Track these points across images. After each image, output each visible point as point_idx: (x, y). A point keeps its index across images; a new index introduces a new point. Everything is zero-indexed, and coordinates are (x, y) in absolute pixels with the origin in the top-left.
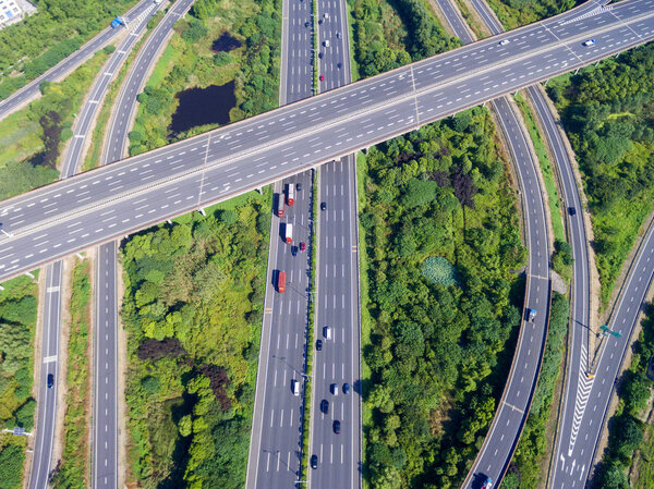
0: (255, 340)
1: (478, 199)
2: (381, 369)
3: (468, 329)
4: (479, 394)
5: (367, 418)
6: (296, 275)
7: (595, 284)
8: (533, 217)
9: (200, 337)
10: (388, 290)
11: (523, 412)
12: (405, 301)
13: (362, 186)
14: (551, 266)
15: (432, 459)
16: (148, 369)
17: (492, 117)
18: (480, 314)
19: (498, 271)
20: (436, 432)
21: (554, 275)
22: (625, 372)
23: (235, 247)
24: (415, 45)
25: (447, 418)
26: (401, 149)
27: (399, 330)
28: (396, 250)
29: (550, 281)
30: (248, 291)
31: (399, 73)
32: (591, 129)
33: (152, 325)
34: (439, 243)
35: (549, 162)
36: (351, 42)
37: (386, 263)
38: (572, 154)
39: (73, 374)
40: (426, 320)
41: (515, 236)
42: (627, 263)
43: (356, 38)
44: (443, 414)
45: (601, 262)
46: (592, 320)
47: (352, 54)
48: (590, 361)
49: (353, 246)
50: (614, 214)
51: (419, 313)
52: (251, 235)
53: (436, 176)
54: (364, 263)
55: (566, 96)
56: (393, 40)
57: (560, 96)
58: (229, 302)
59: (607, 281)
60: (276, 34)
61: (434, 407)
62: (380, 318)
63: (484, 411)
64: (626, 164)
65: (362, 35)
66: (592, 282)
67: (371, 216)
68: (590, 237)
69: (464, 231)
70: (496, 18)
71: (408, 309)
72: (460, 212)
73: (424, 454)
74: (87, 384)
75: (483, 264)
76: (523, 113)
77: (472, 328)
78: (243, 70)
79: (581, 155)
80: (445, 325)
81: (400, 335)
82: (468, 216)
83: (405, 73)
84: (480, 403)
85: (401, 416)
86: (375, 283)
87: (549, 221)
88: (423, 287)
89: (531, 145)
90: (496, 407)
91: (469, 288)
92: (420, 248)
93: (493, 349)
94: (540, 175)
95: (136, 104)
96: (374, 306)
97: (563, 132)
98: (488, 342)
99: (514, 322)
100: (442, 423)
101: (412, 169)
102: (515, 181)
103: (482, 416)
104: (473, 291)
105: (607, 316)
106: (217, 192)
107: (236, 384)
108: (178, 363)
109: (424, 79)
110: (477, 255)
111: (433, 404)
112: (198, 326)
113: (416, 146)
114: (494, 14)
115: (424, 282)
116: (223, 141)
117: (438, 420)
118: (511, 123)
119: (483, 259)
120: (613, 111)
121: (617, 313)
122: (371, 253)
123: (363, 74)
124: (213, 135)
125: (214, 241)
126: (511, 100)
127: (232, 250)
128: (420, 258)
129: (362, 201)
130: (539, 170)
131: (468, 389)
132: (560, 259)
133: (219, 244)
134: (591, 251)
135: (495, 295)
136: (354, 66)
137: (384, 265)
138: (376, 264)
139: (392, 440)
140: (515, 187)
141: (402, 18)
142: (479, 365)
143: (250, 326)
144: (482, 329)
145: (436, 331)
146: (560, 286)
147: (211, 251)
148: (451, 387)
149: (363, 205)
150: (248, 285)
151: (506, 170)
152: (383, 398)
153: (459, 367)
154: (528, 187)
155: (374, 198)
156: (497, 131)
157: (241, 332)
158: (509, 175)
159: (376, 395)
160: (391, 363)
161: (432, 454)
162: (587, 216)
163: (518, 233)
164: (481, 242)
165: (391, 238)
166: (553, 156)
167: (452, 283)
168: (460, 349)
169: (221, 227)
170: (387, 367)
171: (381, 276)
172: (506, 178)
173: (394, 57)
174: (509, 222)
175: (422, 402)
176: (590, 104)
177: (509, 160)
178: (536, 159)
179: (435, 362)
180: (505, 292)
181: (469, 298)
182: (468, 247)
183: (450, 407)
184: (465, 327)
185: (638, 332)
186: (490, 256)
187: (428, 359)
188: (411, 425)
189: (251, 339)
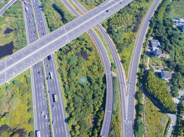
0: (32, 117)
2: (71, 113)
3: (94, 94)
4: (100, 111)
5: (70, 129)
6: (41, 94)
7: (124, 71)
8: (104, 58)
9: (14, 122)
10: (69, 90)
11: (111, 112)
12: (75, 91)
13: (57, 62)
14: (111, 70)
15: (90, 134)
17: (89, 34)
18: (96, 88)
19: (99, 75)
20: (91, 126)
21: (112, 72)
22: (136, 92)
23: (20, 91)
24: (64, 20)
25: (93, 121)
26: (66, 49)
27: (74, 100)
28: (70, 78)
29: (112, 74)
30: (27, 103)
31: (61, 28)
32: (114, 32)
34: (81, 72)
35: (106, 43)
36: (46, 23)
37: (68, 82)
38: (111, 40)
40: (82, 95)
41: (101, 65)
42: (130, 64)
43: (47, 21)
45: (124, 65)
46: (124, 81)
47: (47, 26)
48: (126, 92)
49: (57, 80)
50: (125, 52)
51: (79, 93)
52: (26, 85)
53: (77, 54)
54: (61, 84)
55: (107, 25)
56: (58, 20)
57: (105, 25)
58: (21, 108)
59: (126, 70)
60: (23, 25)
61: (89, 120)
62: (69, 98)
63: (102, 115)
64: (125, 39)
65: (49, 20)
67: (61, 70)
68: (120, 60)
69: (88, 67)
70: (85, 9)
71: (76, 93)
72: (86, 62)
73: (88, 133)
75: (94, 74)
76: (97, 32)
77: (94, 93)
78: (15, 38)
79: (113, 39)
80: (87, 95)
82: (88, 63)
83: (63, 28)
85: (80, 125)
86: (65, 88)
87: (108, 58)
88: (79, 86)
89: (100, 40)
90: (104, 113)
92: (76, 75)
93: (101, 97)
94: (104, 47)
96: (66, 95)
97: (108, 35)
98: (100, 95)
99: (105, 88)
101: (69, 54)
102: (98, 50)
103: (101, 117)
104: (93, 83)
105: (128, 79)
106: (11, 76)
107: (28, 132)
108: (8, 132)
109: (68, 29)
110: (92, 72)
111: (88, 117)
112: (12, 119)
113: (70, 48)
114: (84, 8)
115: (79, 84)
116: (11, 60)
117: (91, 122)
118: (94, 35)
120: (119, 26)
121: (130, 78)
122: (63, 80)
123: (51, 31)
124: (7, 59)
125: (14, 91)
126: (93, 29)
127: (20, 92)
128: (77, 78)
129: (57, 66)
130: (104, 46)
131: (97, 110)
132: (113, 68)
133: (16, 91)
134: (121, 63)
135: (99, 82)
136: (48, 29)
137: (67, 83)
138: (65, 83)
139: (78, 133)
140: (99, 52)
141: (60, 14)
142: (98, 103)
143: (30, 113)
144: (97, 92)
145: (85, 97)
146: (115, 75)
147: (13, 94)
148: (92, 111)
149: (58, 68)
150: (27, 101)
151: (95, 48)
152: (73, 122)
153: (93, 105)
154: (102, 51)
155: (61, 65)
156: (91, 38)
157: (27, 116)
158: (96, 49)
160: (74, 110)
161: (90, 132)
162: (118, 54)
164: (92, 69)
165: (68, 75)
166: (107, 41)
167: (88, 82)
168: (92, 100)
169: (15, 86)
170: (73, 112)
171: (67, 86)
172: (96, 50)
173: (58, 24)
174: (99, 61)
175: (85, 118)
176: (113, 26)
177: (96, 45)
178: (102, 43)
179: (86, 106)
180: (101, 80)
181: (92, 85)
182: (90, 71)
183: (93, 117)
184: (92, 93)
185: (137, 81)
186: (96, 72)
187: (84, 106)
188: (83, 126)
189: (30, 117)
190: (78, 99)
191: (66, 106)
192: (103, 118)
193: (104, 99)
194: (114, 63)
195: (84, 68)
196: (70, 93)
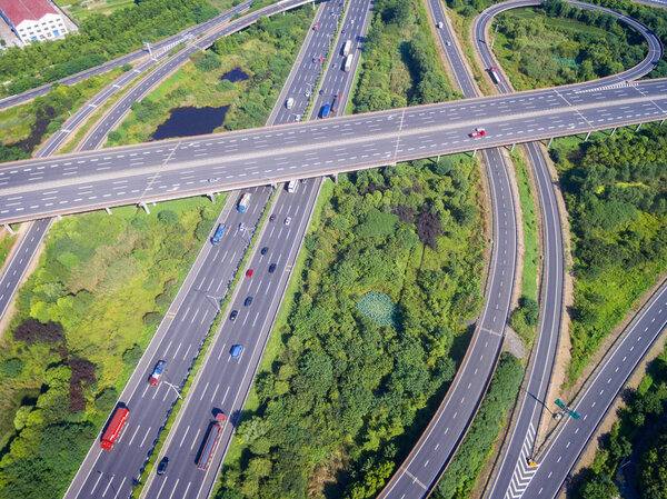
0: (142, 343)
1: (442, 242)
2: (269, 399)
3: (389, 375)
4: (379, 456)
5: (233, 456)
6: (216, 285)
7: (564, 354)
8: (500, 268)
9: (87, 329)
10: (308, 315)
11: (425, 488)
12: (324, 330)
13: (320, 210)
14: (509, 322)
16: (19, 351)
17: (481, 167)
18: (407, 359)
19: (446, 320)
20: (314, 494)
21: (510, 332)
22: (583, 470)
23: (163, 246)
24: (415, 95)
25: (333, 480)
26: (370, 180)
27: (305, 361)
29: (503, 338)
30: (159, 291)
31: (390, 114)
32: (589, 189)
33: (40, 304)
34: (384, 278)
35: (536, 217)
36: (353, 88)
37: (317, 287)
38: (564, 214)
40: (342, 354)
41: (474, 285)
42: (610, 338)
43: (359, 84)
44: (330, 473)
45: (577, 331)
46: (550, 395)
47: (351, 96)
48: (538, 445)
49: (288, 266)
50: (602, 281)
51: (335, 346)
52: (187, 238)
53: (401, 212)
54: (294, 282)
55: (570, 160)
56: (397, 90)
57: (563, 157)
58: (133, 299)
59: (579, 355)
60: (284, 74)
61: (321, 462)
62: (288, 344)
63: (377, 476)
64: (628, 232)
65: (365, 81)
66: (559, 351)
67: (316, 239)
68: (569, 301)
69: (419, 271)
70: (510, 84)
71: (324, 340)
72: (419, 251)
75: (429, 307)
76: (516, 168)
77: (394, 374)
78: (240, 97)
79: (575, 216)
80: (361, 366)
81: (304, 366)
82: (427, 257)
83: (395, 115)
84: (376, 465)
85: (274, 462)
86: (298, 305)
87: (519, 274)
88: (348, 317)
89: (517, 198)
90: (391, 475)
91: (404, 330)
92: (361, 279)
93: (413, 404)
94: (520, 228)
95: (129, 111)
96: (288, 330)
97: (559, 193)
98: (410, 394)
99: (446, 376)
100: (325, 484)
101: (376, 198)
102: (489, 229)
103: (371, 481)
104: (408, 334)
105: (572, 395)
106: (164, 190)
107: (101, 385)
108: (50, 351)
109: (412, 122)
110: (425, 297)
111: (321, 456)
113: (387, 181)
114: (507, 79)
115: (354, 315)
116: (191, 148)
117: (322, 479)
118: (499, 173)
119: (430, 302)
120: (619, 178)
121: (584, 394)
122: (305, 275)
123: (355, 112)
126: (506, 154)
127: (160, 250)
128: (358, 290)
129: (313, 224)
130: (520, 223)
131: (368, 446)
132: (521, 316)
133: (151, 241)
134: (566, 318)
135: (431, 342)
136: (350, 106)
137: (313, 289)
138: (306, 287)
139: (250, 488)
140: (488, 236)
141: (411, 74)
142: (390, 420)
143: (145, 327)
144: (404, 376)
145: (347, 370)
146: (515, 345)
147: (138, 247)
148: (350, 439)
149: (314, 229)
150: (161, 285)
151: (482, 217)
152: (253, 431)
153: (366, 419)
154: (503, 238)
155: (328, 223)
156: (483, 180)
157: (133, 331)
158: (485, 223)
160: (285, 395)
162: (569, 279)
163: (479, 283)
164: (432, 284)
165: (332, 265)
166: (542, 213)
167: (390, 323)
168: (370, 396)
169: (159, 226)
170: (276, 399)
171: (307, 299)
172: (481, 226)
173: (388, 100)
174: (472, 270)
175: (306, 450)
176: (593, 168)
177: (488, 209)
178: (519, 212)
179: (337, 405)
180: (444, 341)
181: (401, 341)
182: (417, 288)
183: (341, 466)
184: (385, 372)
185: (610, 422)
186: (439, 301)
187: (330, 401)
188: (281, 476)
189: (139, 341)
190: (319, 364)
191: (267, 367)
192: (379, 491)
193: (424, 418)
194: (536, 299)
195: (401, 265)
196: (303, 328)
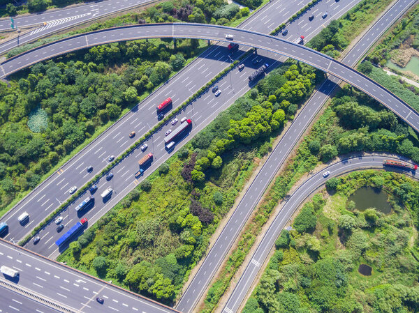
0: (156, 175)
2: (118, 104)
3: (63, 83)
9: (179, 201)
11: (86, 36)
15: (138, 59)
16: (214, 209)
20: (126, 66)
22: (31, 13)
25: (116, 66)
27: (91, 111)
30: (135, 204)
33: (194, 227)
34: (19, 131)
39: (250, 242)
40: (74, 103)
44: (115, 69)
46: (12, 38)
48: (37, 28)
49: (59, 174)
51: (72, 109)
54: (64, 160)
58: (150, 207)
61: (116, 75)
62: (92, 125)
63: (99, 50)
71: (75, 116)
73: (139, 63)
74: (246, 229)
75: (16, 101)
77: (60, 81)
81: (93, 109)
84: (96, 55)
85: (131, 82)
86: (73, 143)
90: (94, 46)
91: (37, 98)
92: (30, 138)
93: (65, 66)
96: (87, 134)
98: (62, 70)
100: (120, 67)
103: (102, 50)
104: (38, 94)
105: (5, 33)
107: (183, 162)
112: (175, 209)
117: (120, 70)
119: (12, 103)
122: (55, 161)
125: (123, 256)
127: (119, 238)
129: (21, 197)
131: (94, 65)
135: (32, 82)
137: (58, 147)
138: (60, 152)
142: (78, 67)
143: (152, 183)
144: (57, 76)
147: (130, 249)
149: (24, 193)
157: (159, 185)
159: (131, 94)
160: (110, 102)
161: (136, 61)
165: (36, 159)
167: (40, 109)
169: (110, 261)
170: (114, 102)
179: (93, 85)
181: (43, 93)
183: (110, 69)
187: (95, 89)
188: (132, 75)
190: (86, 104)
191: (110, 123)
196: (80, 129)
